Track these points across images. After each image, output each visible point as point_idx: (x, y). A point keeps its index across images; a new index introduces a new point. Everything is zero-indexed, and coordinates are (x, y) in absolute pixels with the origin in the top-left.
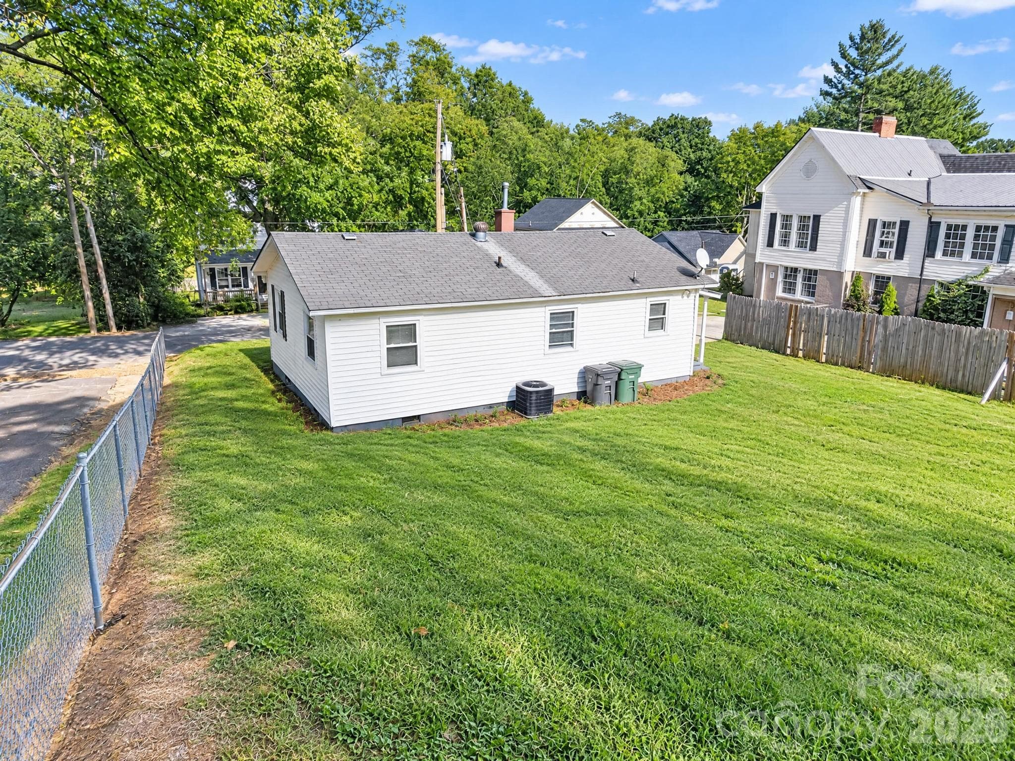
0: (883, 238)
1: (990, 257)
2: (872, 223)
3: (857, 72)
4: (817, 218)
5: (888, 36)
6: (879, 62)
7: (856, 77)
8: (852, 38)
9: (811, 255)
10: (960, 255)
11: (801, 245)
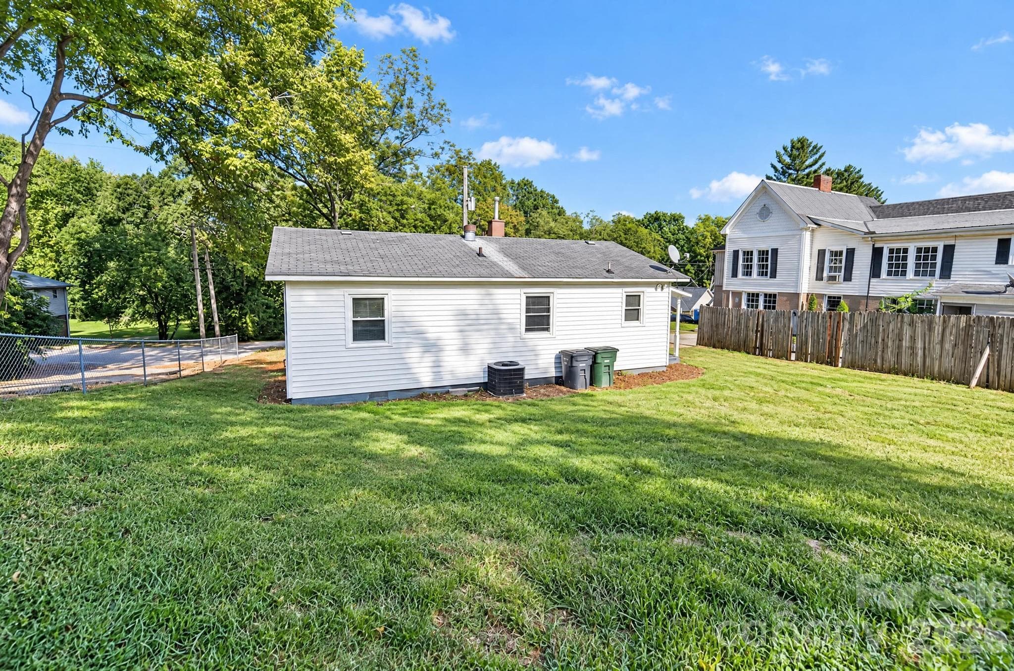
0: (832, 265)
1: (932, 274)
2: (822, 253)
3: (791, 171)
4: (775, 251)
5: (813, 145)
6: (807, 163)
7: (790, 174)
8: (785, 149)
9: (773, 281)
10: (904, 273)
11: (762, 274)
